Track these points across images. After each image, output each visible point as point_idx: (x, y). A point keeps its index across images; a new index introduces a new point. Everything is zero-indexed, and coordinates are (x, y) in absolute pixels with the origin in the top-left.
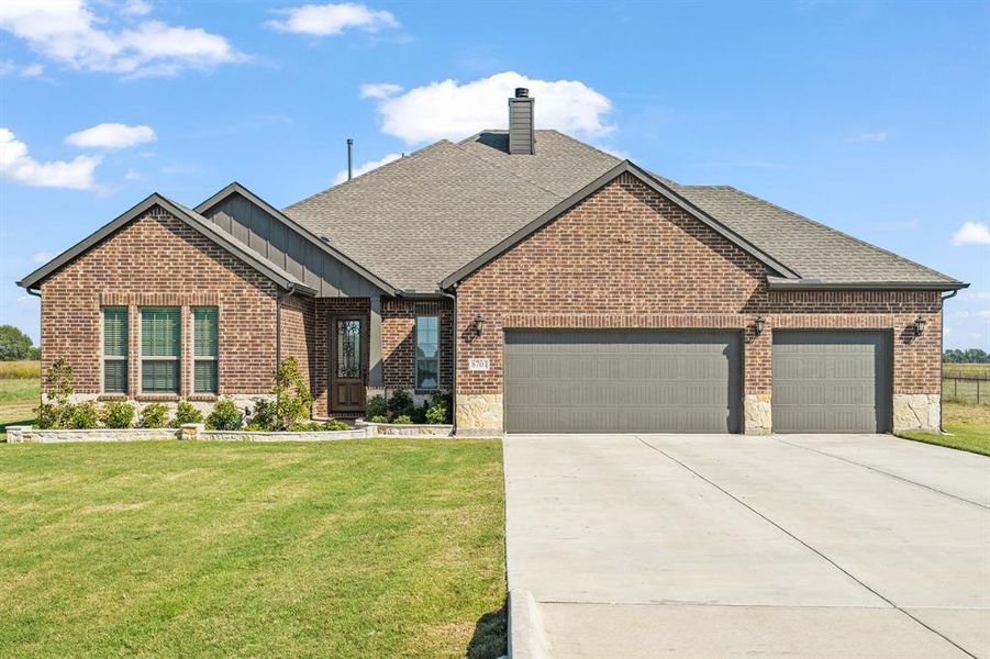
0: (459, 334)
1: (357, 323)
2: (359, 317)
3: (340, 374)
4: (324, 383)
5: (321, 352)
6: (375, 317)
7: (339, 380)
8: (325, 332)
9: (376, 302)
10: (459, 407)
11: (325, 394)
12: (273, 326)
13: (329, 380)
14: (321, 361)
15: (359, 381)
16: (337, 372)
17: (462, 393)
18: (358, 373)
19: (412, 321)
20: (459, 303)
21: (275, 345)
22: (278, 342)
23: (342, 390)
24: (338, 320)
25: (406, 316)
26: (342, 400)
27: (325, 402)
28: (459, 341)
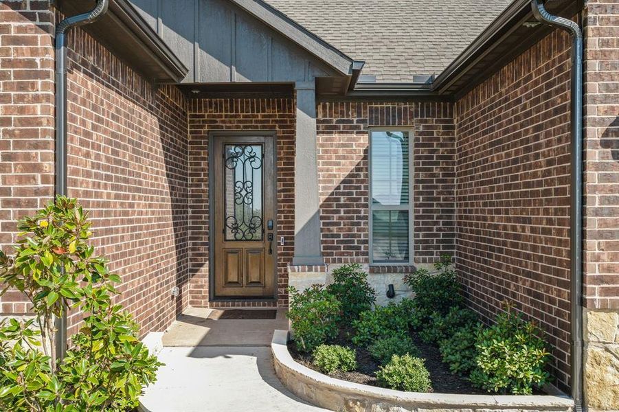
0: (594, 133)
1: (257, 150)
2: (262, 139)
3: (230, 236)
4: (203, 249)
5: (197, 197)
6: (305, 122)
7: (228, 245)
8: (203, 164)
9: (305, 94)
10: (593, 350)
11: (205, 269)
12: (42, 111)
13: (211, 245)
14: (197, 213)
15: (259, 245)
16: (224, 231)
17: (604, 309)
18: (259, 231)
19: (364, 139)
20: (593, 42)
21: (49, 167)
22: (60, 159)
23: (232, 259)
24: (225, 145)
25: (351, 129)
26: (233, 277)
27: (205, 281)
28: (595, 155)
